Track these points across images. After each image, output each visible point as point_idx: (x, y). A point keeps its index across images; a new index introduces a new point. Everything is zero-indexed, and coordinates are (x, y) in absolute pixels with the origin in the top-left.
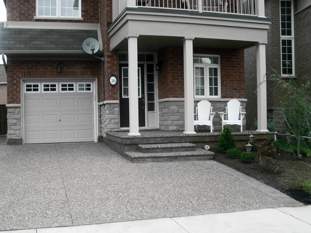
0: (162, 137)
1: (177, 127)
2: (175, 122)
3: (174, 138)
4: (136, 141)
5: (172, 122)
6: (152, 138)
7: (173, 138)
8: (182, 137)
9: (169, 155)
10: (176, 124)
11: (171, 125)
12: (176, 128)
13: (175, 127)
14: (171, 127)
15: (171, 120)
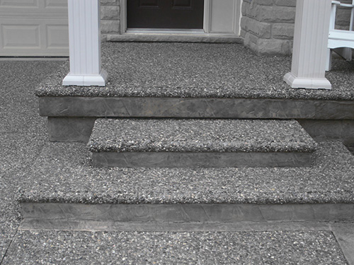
0: (189, 96)
1: (286, 41)
2: (278, 26)
3: (240, 101)
4: (86, 107)
5: (271, 26)
6: (148, 96)
7: (238, 102)
8: (272, 97)
9: (180, 197)
10: (280, 33)
11: (266, 34)
12: (282, 45)
13: (279, 41)
14: (265, 42)
15: (266, 20)
